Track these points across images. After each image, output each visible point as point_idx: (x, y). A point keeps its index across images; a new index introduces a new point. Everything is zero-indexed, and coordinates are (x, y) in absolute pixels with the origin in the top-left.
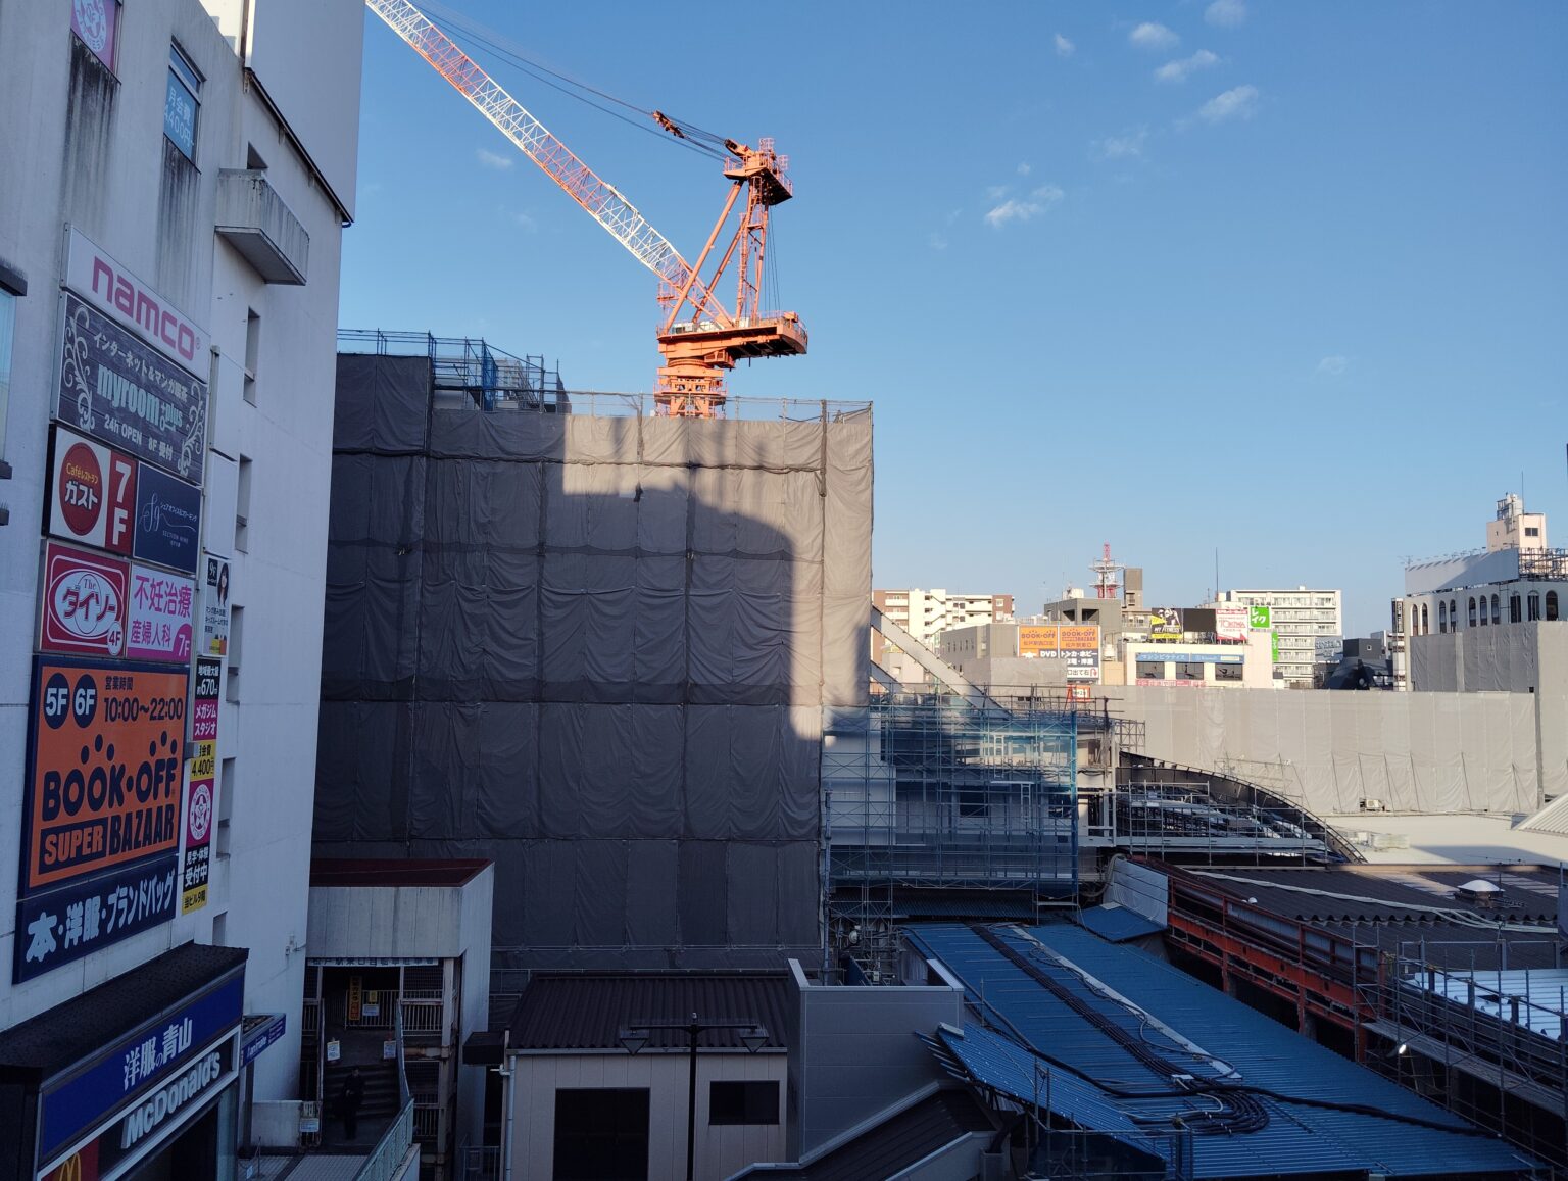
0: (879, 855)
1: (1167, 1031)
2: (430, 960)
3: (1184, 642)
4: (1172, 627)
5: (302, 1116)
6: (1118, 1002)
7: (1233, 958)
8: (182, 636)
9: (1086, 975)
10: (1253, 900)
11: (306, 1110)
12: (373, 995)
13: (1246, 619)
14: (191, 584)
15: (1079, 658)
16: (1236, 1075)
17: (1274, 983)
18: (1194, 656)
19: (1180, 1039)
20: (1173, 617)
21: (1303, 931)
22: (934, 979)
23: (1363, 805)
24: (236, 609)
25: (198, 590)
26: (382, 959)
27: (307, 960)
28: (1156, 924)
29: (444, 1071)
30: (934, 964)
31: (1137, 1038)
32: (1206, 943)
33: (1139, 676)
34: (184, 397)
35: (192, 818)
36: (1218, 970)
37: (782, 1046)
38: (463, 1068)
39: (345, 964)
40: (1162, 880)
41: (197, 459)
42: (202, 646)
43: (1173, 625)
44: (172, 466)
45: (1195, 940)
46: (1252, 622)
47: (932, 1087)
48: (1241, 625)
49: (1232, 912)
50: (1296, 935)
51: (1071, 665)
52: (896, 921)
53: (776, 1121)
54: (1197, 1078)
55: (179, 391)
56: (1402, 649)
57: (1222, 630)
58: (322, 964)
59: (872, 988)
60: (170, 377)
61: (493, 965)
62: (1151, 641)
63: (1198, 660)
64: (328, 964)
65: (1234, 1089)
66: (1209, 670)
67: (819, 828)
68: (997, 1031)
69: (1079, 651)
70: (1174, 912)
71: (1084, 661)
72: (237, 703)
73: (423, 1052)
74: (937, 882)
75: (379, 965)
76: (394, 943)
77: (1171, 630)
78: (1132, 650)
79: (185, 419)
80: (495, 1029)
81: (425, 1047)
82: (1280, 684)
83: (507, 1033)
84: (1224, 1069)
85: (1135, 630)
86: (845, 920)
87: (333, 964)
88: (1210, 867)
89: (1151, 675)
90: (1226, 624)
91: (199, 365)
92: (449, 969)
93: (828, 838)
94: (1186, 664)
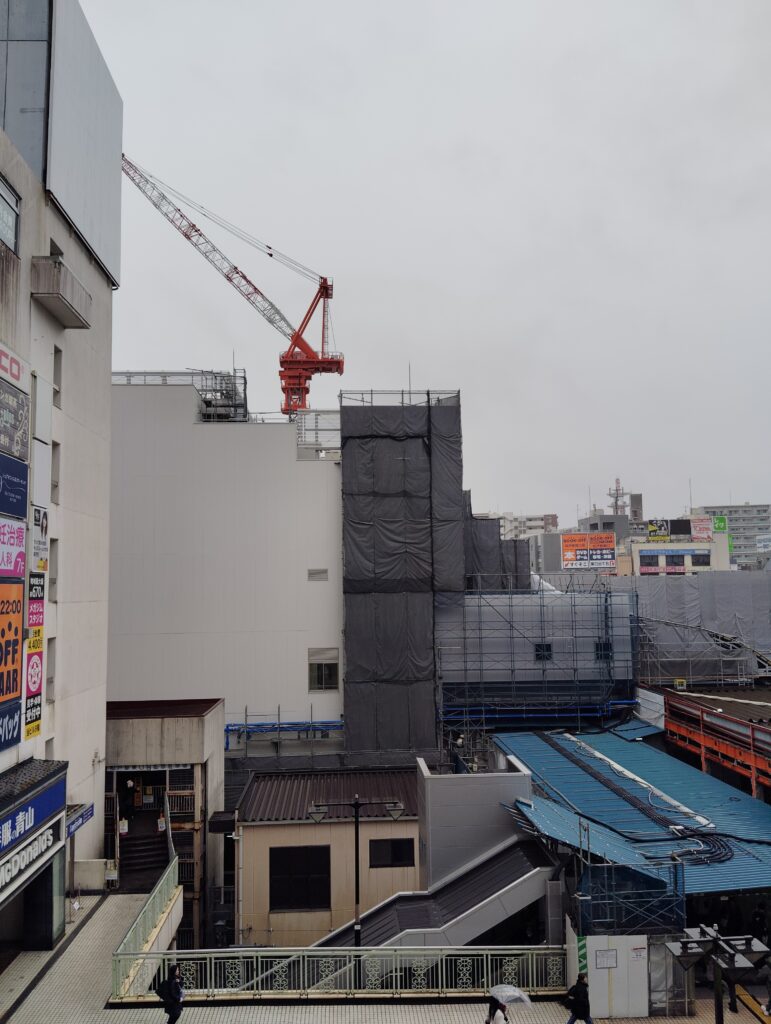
0: (475, 687)
1: (666, 798)
2: (185, 765)
3: (671, 541)
4: (663, 532)
5: (106, 868)
6: (634, 780)
7: (708, 749)
8: (19, 560)
9: (612, 762)
10: (720, 710)
11: (109, 866)
12: (149, 790)
13: (711, 526)
14: (23, 526)
15: (602, 555)
16: (712, 825)
17: (735, 764)
18: (678, 551)
19: (675, 803)
20: (662, 525)
21: (753, 729)
22: (512, 768)
24: (53, 541)
25: (28, 529)
26: (155, 766)
27: (106, 768)
28: (657, 728)
29: (197, 838)
30: (512, 758)
31: (646, 802)
32: (690, 739)
33: (642, 565)
34: (15, 404)
35: (30, 677)
36: (699, 756)
37: (415, 815)
38: (210, 835)
39: (131, 769)
40: (659, 699)
41: (25, 445)
42: (33, 565)
43: (663, 531)
44: (9, 449)
45: (683, 738)
47: (513, 839)
48: (708, 529)
49: (706, 718)
50: (748, 732)
52: (487, 731)
53: (413, 865)
54: (686, 828)
55: (12, 401)
57: (693, 532)
58: (116, 770)
59: (471, 775)
60: (7, 392)
61: (226, 768)
62: (649, 542)
63: (680, 554)
64: (120, 770)
65: (712, 835)
66: (688, 560)
67: (435, 671)
68: (555, 801)
69: (601, 550)
70: (669, 720)
71: (605, 557)
72: (56, 602)
73: (183, 825)
74: (513, 705)
75: (152, 769)
76: (162, 755)
77: (662, 534)
78: (636, 548)
79: (16, 419)
80: (229, 809)
81: (184, 822)
82: (735, 568)
83: (237, 812)
84: (704, 821)
85: (638, 535)
86: (453, 732)
87: (123, 770)
89: (650, 565)
90: (698, 529)
91: (24, 383)
92: (198, 772)
93: (440, 678)
94: (672, 556)
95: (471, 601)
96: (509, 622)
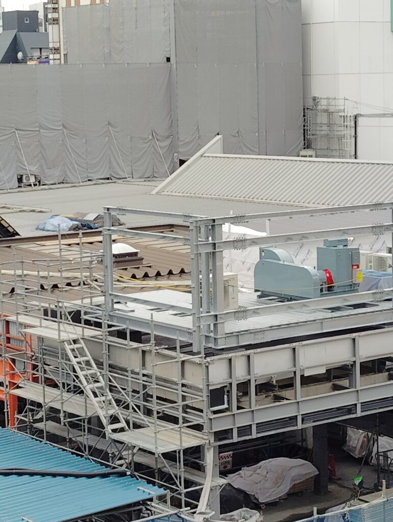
23: (20, 180)
56: (56, 21)
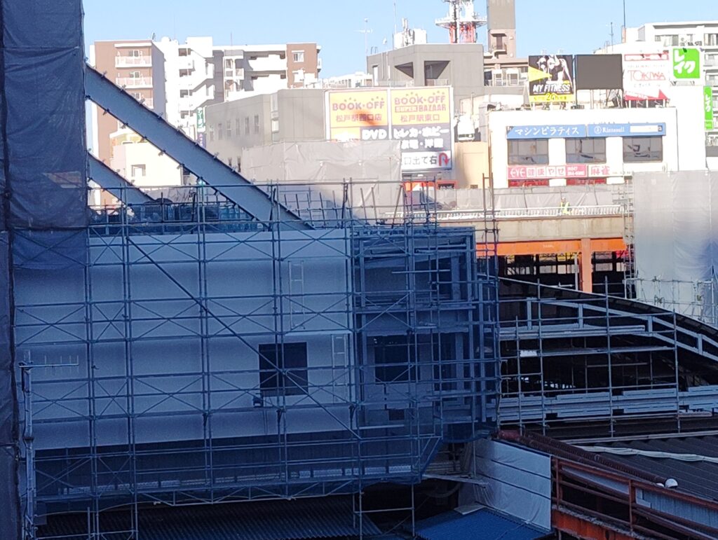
3: (578, 106)
10: (672, 483)
13: (667, 69)
15: (421, 139)
18: (592, 126)
28: (531, 529)
33: (511, 161)
46: (675, 71)
49: (641, 501)
51: (410, 150)
57: (632, 87)
62: (528, 107)
63: (597, 133)
66: (615, 147)
69: (419, 128)
70: (561, 509)
74: (206, 495)
77: (557, 88)
85: (505, 92)
88: (612, 439)
89: (529, 160)
90: (639, 76)
93: (29, 440)
94: (581, 139)
95: (104, 251)
96: (198, 301)
